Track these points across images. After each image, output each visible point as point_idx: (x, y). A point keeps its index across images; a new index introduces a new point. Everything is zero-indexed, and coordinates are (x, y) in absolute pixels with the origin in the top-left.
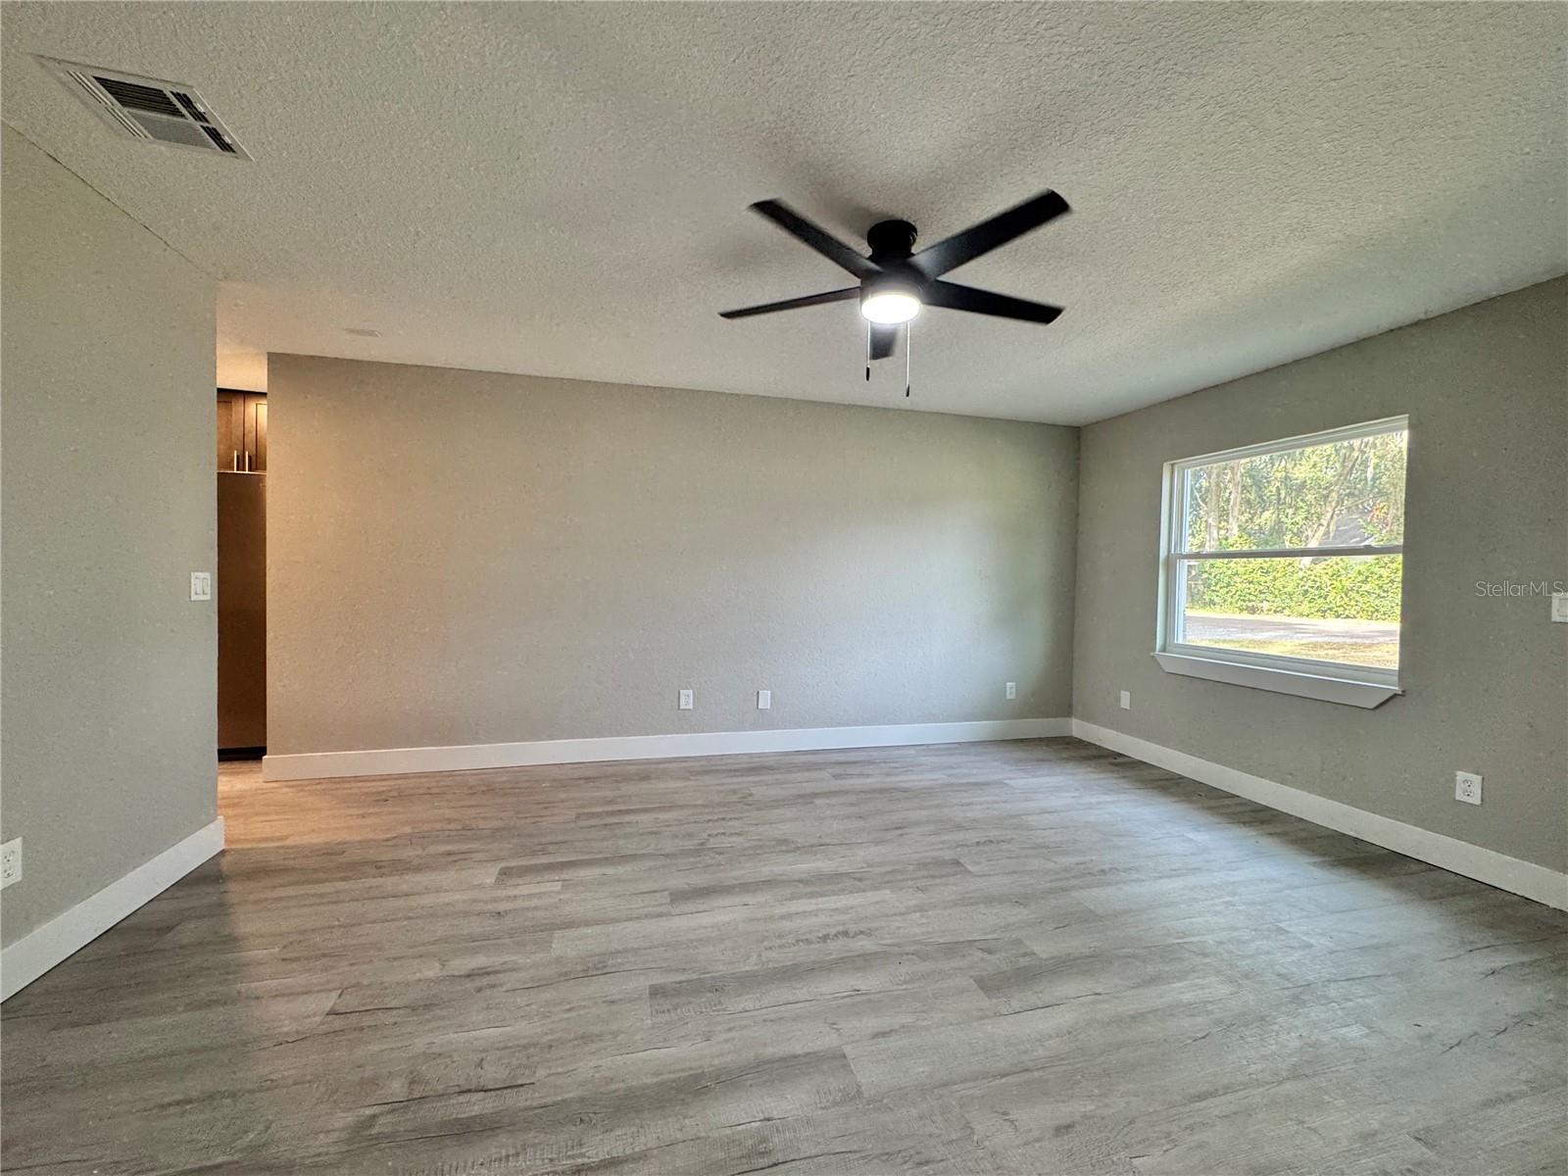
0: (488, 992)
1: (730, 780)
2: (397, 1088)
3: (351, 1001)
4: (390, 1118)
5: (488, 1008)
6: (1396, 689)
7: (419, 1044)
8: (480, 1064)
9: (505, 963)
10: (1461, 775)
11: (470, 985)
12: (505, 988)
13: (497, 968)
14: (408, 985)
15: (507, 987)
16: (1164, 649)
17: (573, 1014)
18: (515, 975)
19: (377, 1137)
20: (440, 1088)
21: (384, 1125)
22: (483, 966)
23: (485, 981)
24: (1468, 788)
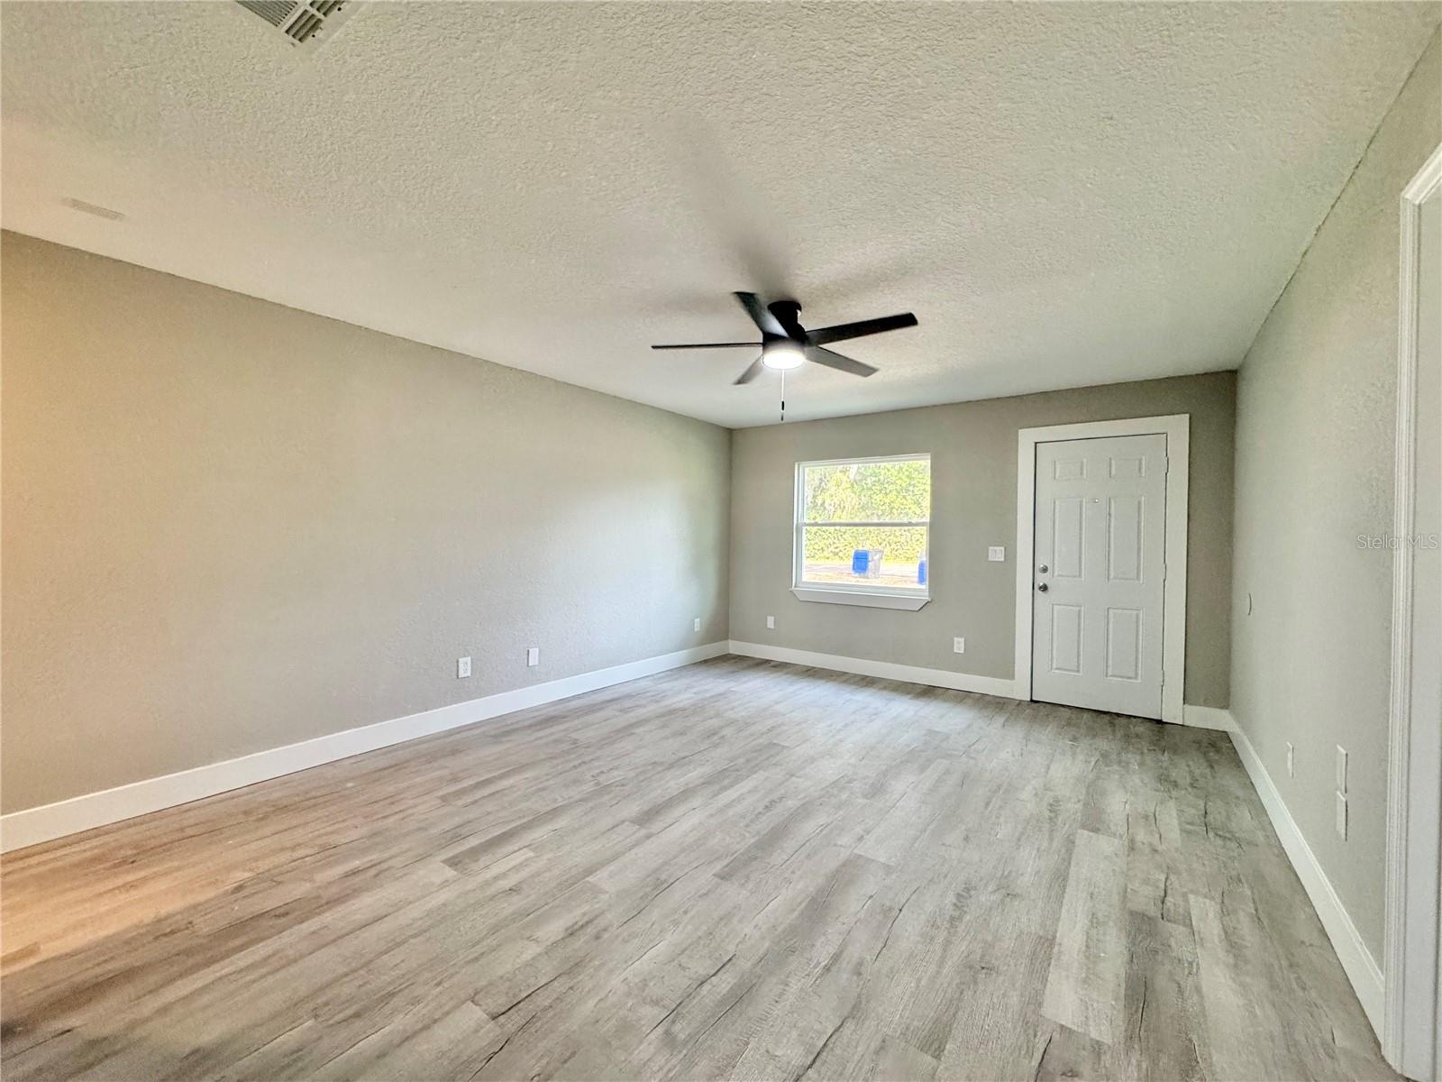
1: (541, 734)
6: (928, 599)
9: (584, 914)
10: (956, 639)
16: (796, 586)
24: (959, 645)
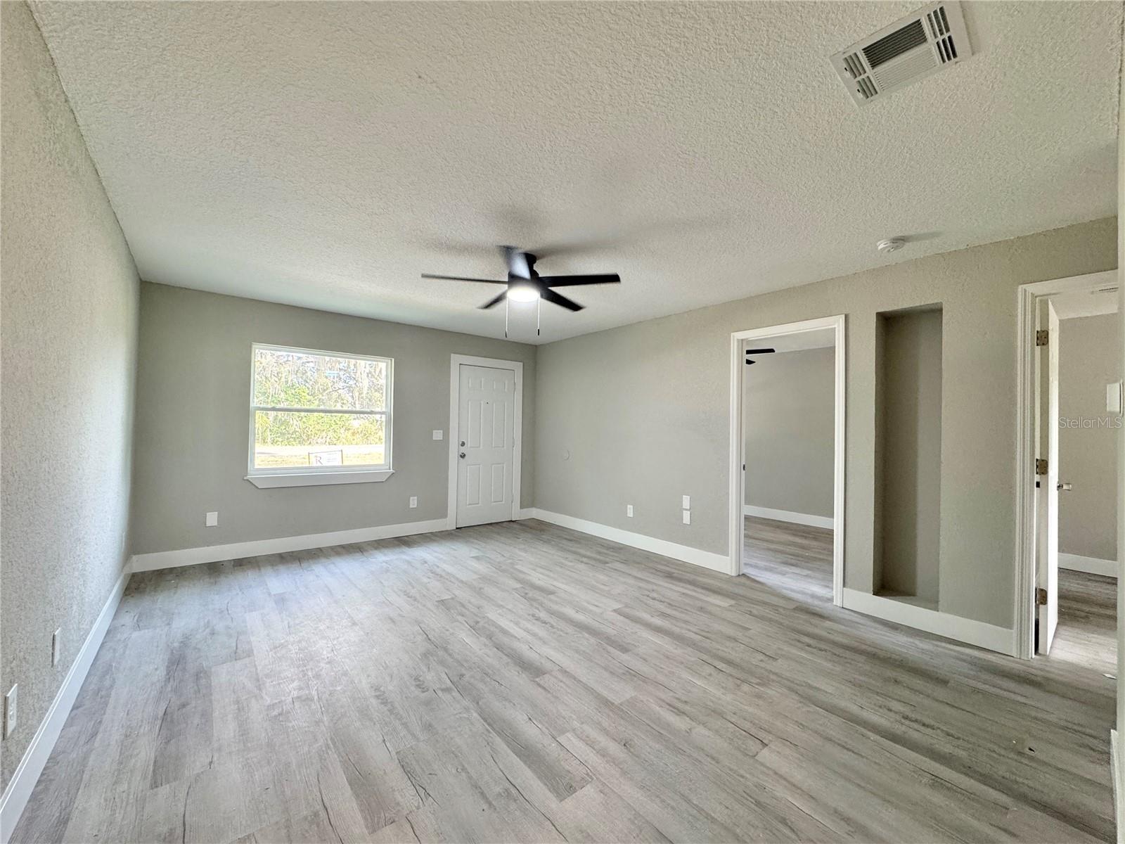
0: (684, 698)
2: (745, 687)
3: (753, 746)
4: (752, 681)
5: (690, 692)
6: (393, 471)
7: (729, 698)
8: (710, 675)
9: (661, 706)
11: (687, 708)
12: (675, 695)
13: (668, 707)
14: (717, 731)
15: (672, 694)
17: (662, 666)
18: (663, 697)
19: (759, 678)
20: (729, 678)
21: (754, 680)
22: (672, 713)
23: (679, 705)
24: (413, 502)
